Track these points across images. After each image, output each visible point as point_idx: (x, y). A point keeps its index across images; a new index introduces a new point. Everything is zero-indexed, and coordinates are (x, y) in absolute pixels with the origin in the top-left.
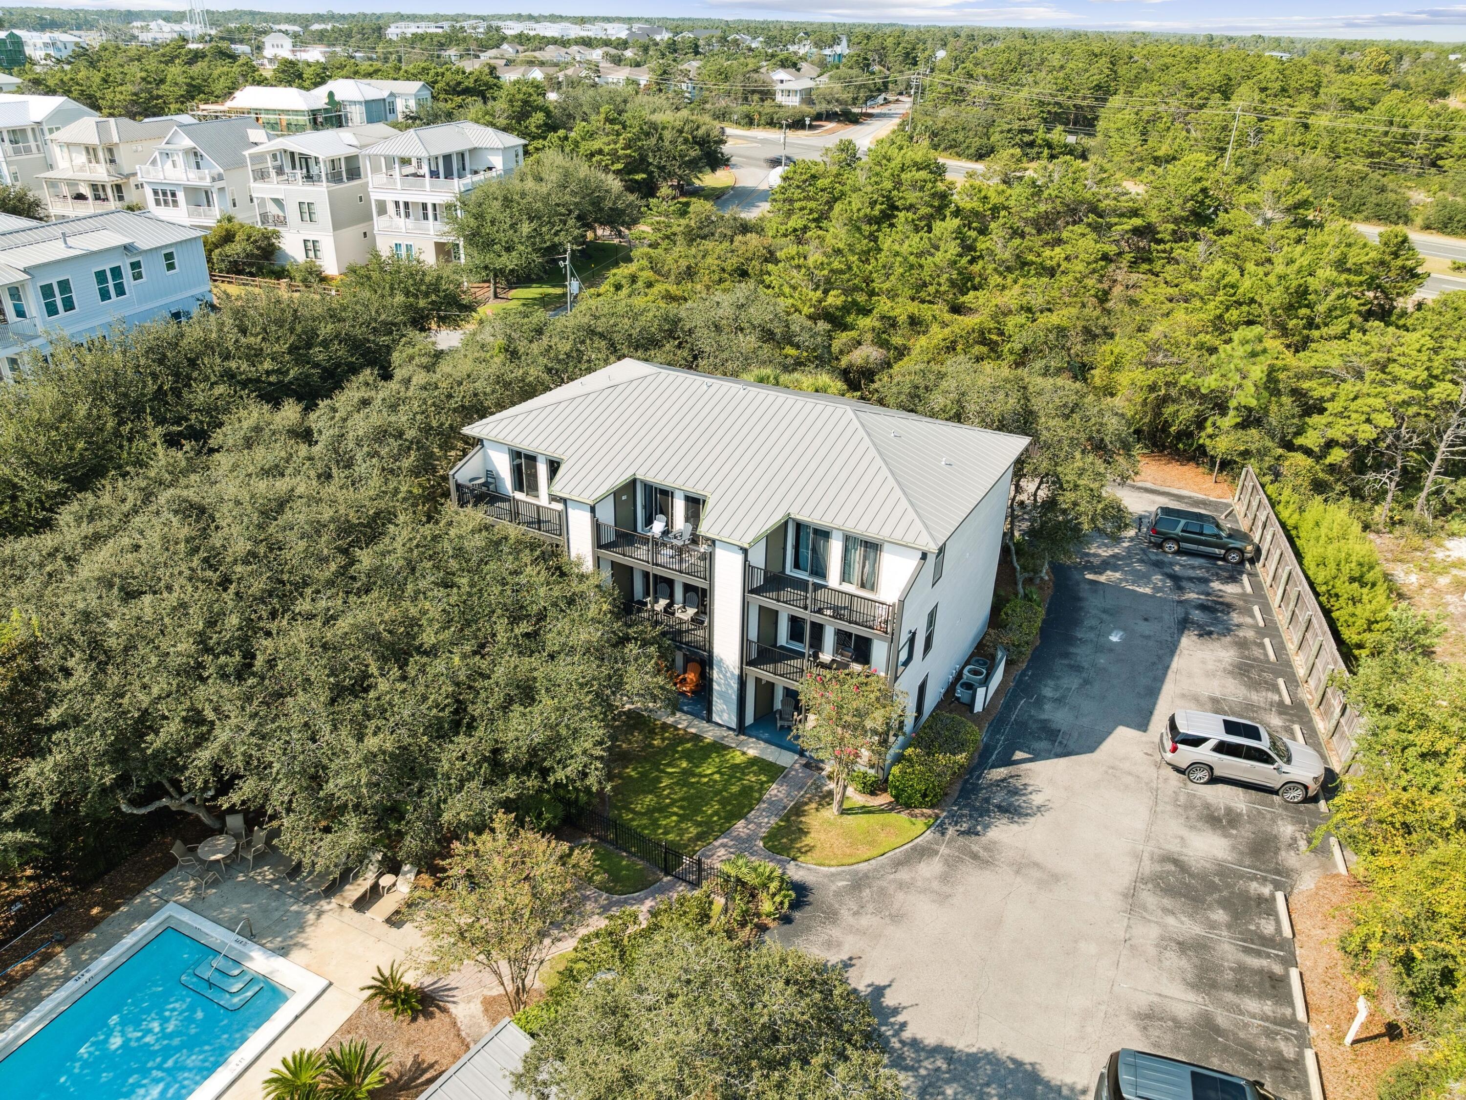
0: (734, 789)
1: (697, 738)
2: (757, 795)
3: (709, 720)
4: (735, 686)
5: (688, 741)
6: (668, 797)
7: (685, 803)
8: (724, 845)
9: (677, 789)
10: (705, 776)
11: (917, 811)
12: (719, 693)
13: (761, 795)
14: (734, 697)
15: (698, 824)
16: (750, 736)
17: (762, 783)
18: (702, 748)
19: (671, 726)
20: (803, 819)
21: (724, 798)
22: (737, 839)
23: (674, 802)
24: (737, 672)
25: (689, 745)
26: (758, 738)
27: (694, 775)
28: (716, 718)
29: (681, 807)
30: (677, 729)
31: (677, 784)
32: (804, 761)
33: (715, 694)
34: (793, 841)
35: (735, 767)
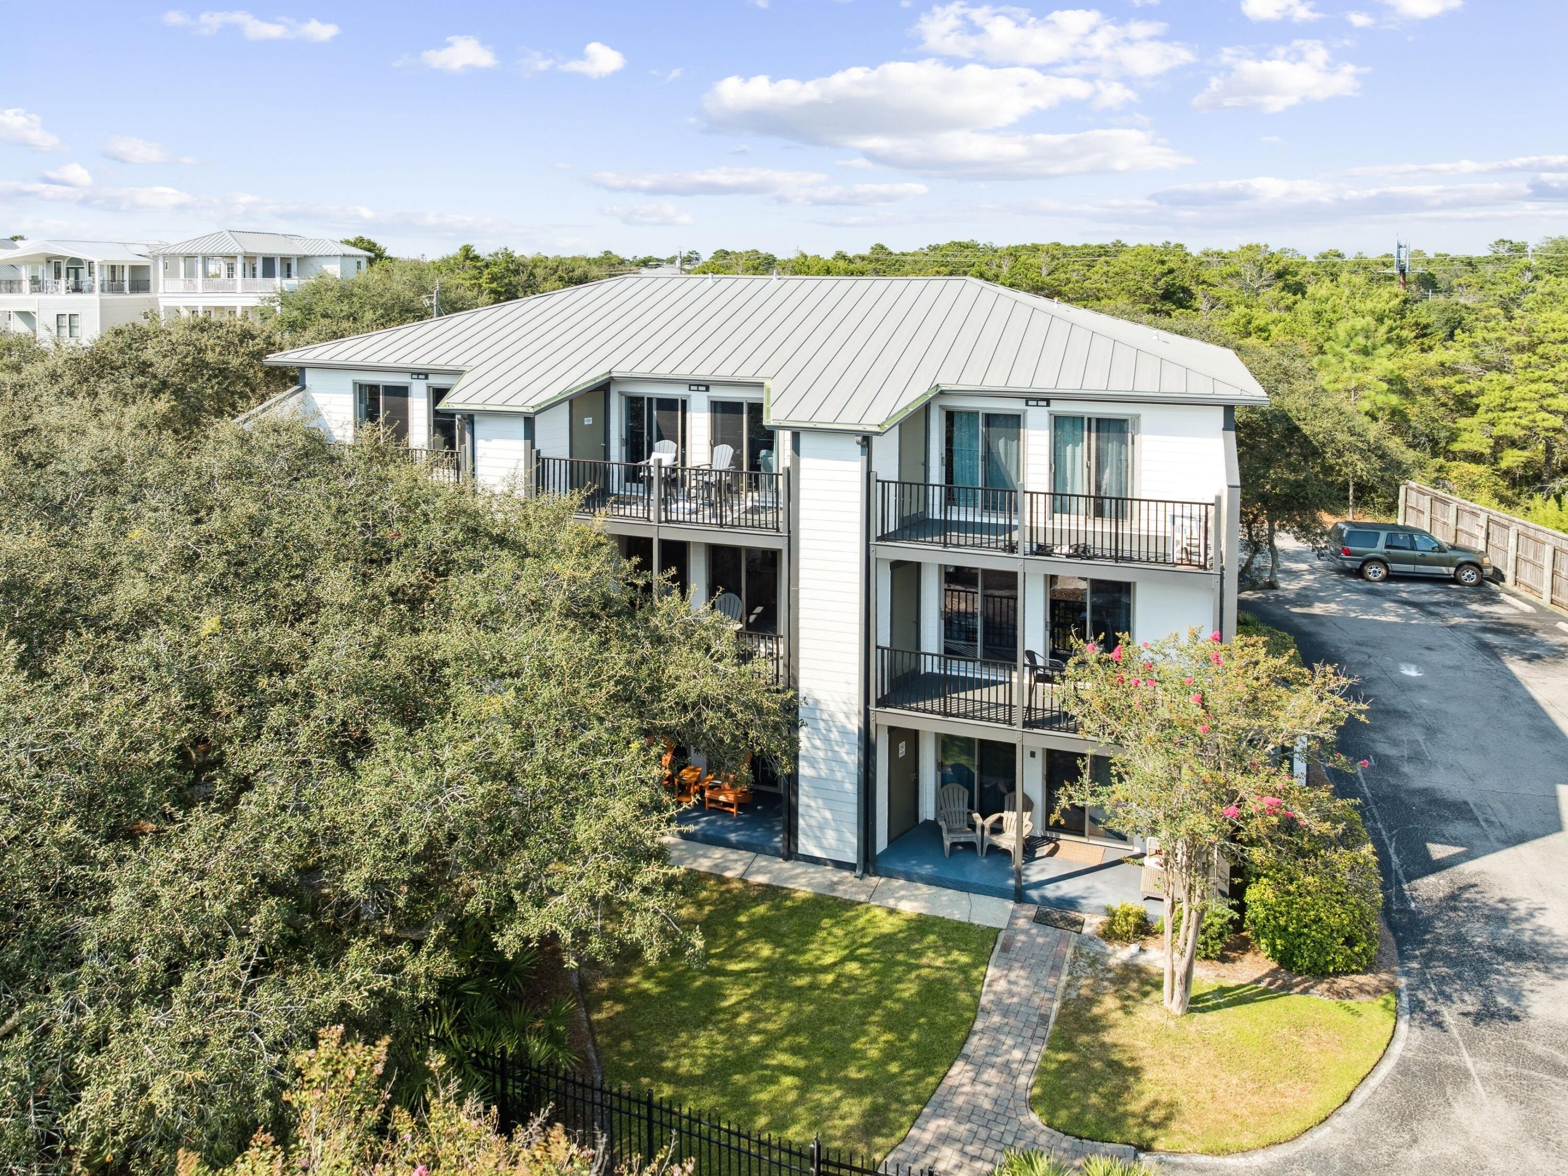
0: (908, 990)
1: (772, 893)
2: (964, 997)
3: (790, 853)
4: (851, 758)
5: (757, 901)
6: (751, 1027)
7: (803, 1040)
8: (945, 1139)
9: (769, 1007)
10: (825, 969)
11: (1343, 982)
12: (817, 783)
13: (977, 997)
14: (851, 787)
15: (856, 1089)
16: (890, 875)
17: (964, 969)
18: (793, 911)
19: (708, 876)
20: (1108, 1038)
21: (890, 1014)
22: (971, 1113)
23: (772, 1042)
24: (855, 724)
25: (761, 909)
26: (909, 878)
27: (798, 971)
28: (806, 846)
29: (795, 1050)
30: (722, 880)
31: (763, 994)
32: (1031, 911)
33: (803, 787)
34: (1114, 1097)
35: (885, 941)
